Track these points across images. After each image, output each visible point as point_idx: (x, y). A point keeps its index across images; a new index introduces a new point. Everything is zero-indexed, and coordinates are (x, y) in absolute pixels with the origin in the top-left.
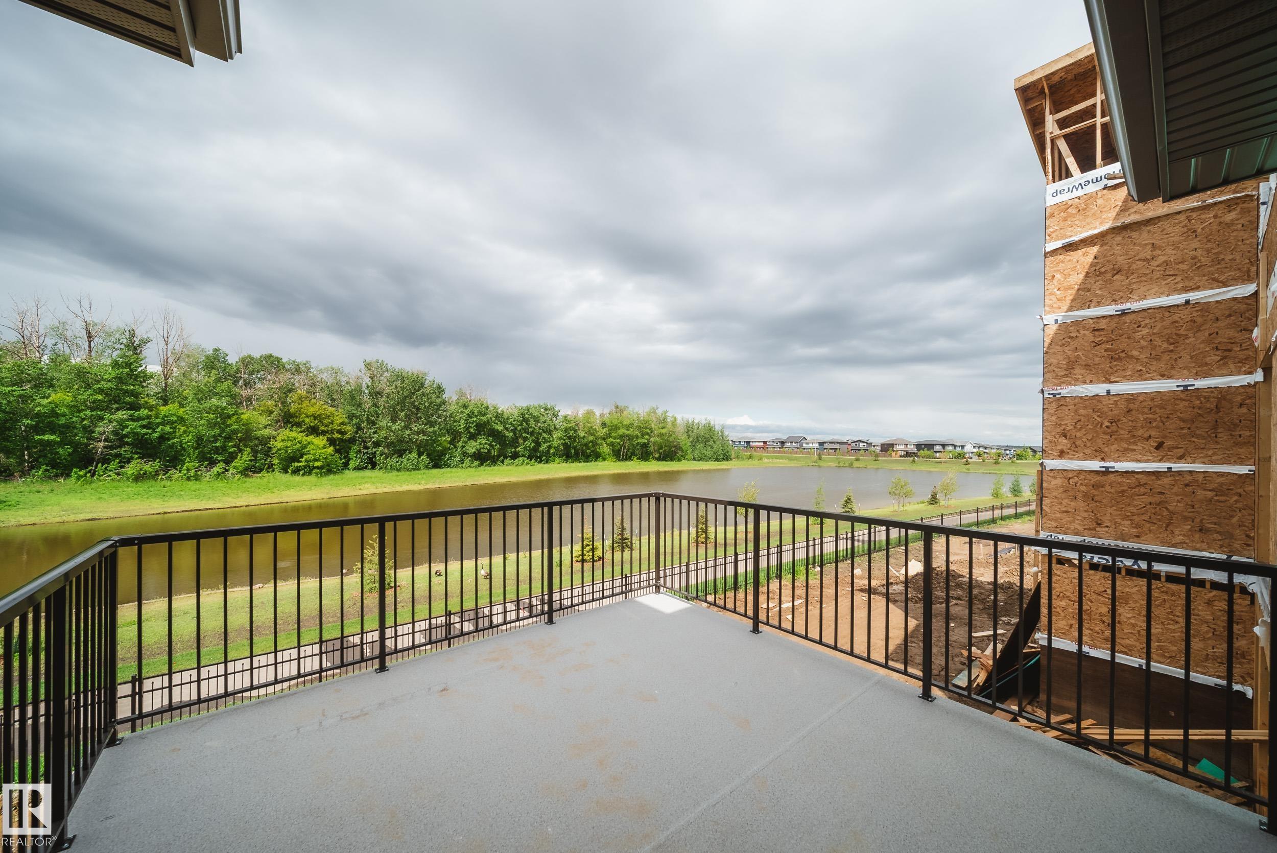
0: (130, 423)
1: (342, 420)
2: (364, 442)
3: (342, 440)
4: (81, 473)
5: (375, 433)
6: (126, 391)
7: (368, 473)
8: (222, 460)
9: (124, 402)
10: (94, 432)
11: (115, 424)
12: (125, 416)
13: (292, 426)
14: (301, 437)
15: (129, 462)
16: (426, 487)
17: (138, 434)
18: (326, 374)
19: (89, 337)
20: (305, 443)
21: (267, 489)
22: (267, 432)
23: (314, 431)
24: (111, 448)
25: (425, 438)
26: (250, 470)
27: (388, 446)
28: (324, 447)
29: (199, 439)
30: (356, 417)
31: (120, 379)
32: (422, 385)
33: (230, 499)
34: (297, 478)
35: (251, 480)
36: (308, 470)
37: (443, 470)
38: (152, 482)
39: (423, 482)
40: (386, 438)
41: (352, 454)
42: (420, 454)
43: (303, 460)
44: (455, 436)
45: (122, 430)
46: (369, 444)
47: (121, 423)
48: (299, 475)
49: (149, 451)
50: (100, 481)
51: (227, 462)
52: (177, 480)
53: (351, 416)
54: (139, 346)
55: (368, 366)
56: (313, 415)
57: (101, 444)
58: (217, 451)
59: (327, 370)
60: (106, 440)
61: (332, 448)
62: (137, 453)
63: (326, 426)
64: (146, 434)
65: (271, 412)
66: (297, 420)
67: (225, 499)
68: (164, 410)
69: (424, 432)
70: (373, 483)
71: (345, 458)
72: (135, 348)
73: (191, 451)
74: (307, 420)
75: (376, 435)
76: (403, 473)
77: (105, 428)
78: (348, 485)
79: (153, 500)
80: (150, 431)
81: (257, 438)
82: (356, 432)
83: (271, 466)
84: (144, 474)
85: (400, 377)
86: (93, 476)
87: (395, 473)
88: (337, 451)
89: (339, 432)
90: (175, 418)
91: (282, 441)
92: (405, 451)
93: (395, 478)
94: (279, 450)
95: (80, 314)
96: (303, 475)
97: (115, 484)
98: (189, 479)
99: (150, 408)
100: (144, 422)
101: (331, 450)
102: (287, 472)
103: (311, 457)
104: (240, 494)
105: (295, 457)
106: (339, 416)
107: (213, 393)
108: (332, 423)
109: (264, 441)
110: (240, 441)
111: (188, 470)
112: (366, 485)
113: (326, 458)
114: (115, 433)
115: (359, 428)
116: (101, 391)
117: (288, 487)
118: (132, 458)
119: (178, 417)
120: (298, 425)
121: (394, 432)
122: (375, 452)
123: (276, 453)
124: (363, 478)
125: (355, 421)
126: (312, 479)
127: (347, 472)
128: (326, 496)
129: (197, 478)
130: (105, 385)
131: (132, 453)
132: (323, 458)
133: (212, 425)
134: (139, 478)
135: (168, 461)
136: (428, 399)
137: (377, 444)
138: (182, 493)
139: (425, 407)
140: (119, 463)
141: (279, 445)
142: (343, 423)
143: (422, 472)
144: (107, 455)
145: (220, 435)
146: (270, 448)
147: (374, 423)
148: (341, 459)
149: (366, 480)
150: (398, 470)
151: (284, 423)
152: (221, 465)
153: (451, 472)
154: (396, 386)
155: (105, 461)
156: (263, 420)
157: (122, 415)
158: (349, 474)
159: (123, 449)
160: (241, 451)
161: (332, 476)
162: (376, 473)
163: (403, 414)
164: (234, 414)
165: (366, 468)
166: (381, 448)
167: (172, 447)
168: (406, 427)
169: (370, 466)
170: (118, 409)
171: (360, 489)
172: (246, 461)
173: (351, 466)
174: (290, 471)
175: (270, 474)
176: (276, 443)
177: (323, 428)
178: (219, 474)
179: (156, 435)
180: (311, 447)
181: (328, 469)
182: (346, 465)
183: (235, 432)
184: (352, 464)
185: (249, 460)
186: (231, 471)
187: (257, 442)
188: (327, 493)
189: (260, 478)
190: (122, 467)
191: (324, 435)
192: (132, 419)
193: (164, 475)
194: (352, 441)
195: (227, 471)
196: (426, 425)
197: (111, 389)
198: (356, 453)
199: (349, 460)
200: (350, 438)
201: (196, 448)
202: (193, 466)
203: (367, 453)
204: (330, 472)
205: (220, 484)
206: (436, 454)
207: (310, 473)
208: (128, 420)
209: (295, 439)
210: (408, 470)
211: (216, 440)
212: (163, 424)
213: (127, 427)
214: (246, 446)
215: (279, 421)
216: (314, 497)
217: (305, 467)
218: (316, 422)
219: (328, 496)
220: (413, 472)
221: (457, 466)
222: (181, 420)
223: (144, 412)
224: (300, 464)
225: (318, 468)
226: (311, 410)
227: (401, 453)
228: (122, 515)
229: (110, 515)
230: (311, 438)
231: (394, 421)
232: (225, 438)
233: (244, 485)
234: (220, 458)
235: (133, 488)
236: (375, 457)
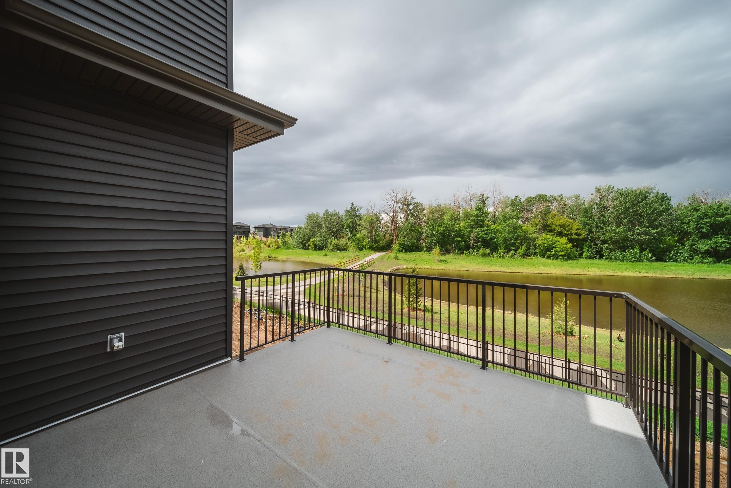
0: (481, 233)
1: (578, 227)
2: (594, 240)
3: (578, 239)
4: (466, 252)
5: (603, 234)
6: (479, 220)
7: (596, 261)
8: (514, 250)
9: (479, 224)
10: (470, 237)
11: (476, 233)
12: (479, 230)
13: (548, 232)
14: (551, 238)
15: (480, 249)
16: (645, 275)
17: (483, 237)
18: (570, 200)
19: (471, 200)
20: (554, 241)
21: (533, 265)
22: (534, 235)
23: (560, 234)
24: (475, 243)
25: (648, 237)
26: (526, 255)
27: (613, 243)
28: (566, 244)
29: (505, 239)
30: (589, 225)
31: (477, 215)
32: (646, 197)
33: (514, 268)
34: (549, 261)
35: (526, 260)
36: (556, 257)
37: (666, 263)
38: (487, 258)
39: (643, 271)
40: (611, 238)
41: (585, 248)
42: (642, 250)
43: (553, 251)
44: (684, 236)
45: (478, 236)
46: (597, 242)
47: (478, 232)
48: (550, 259)
49: (487, 245)
50: (472, 256)
51: (516, 250)
52: (496, 257)
53: (585, 224)
54: (485, 200)
55: (598, 190)
56: (559, 225)
57: (472, 242)
58: (512, 245)
59: (571, 197)
60: (474, 240)
61: (571, 244)
62: (483, 245)
63: (568, 231)
64: (486, 237)
65: (537, 225)
66: (550, 228)
67: (513, 268)
68: (493, 226)
69: (646, 234)
70: (599, 268)
71: (580, 250)
72: (484, 202)
73: (501, 244)
74: (556, 228)
75: (603, 236)
76: (625, 263)
77: (473, 235)
78: (580, 268)
79: (487, 265)
80: (487, 236)
81: (530, 239)
82: (588, 235)
83: (536, 254)
84: (485, 254)
85: (624, 194)
86: (470, 254)
87: (618, 263)
88: (573, 246)
89: (576, 234)
90: (495, 230)
91: (542, 240)
92: (628, 247)
93: (617, 266)
94: (540, 245)
95: (468, 191)
96: (553, 259)
97: (476, 257)
98: (500, 257)
99: (488, 226)
100: (485, 232)
101: (570, 245)
102: (544, 257)
103: (558, 249)
104: (520, 266)
105: (548, 249)
106: (577, 225)
107: (510, 218)
108: (571, 229)
109: (534, 240)
110: (522, 240)
111: (500, 253)
112: (593, 269)
113: (567, 250)
114: (476, 237)
115: (590, 231)
116: (472, 221)
117: (544, 265)
118: (481, 247)
119: (496, 229)
120: (551, 231)
121: (617, 234)
122: (602, 248)
123: (538, 247)
124: (593, 264)
125: (587, 227)
126: (558, 262)
127: (581, 259)
128: (564, 273)
129: (503, 257)
130: (473, 218)
131: (481, 245)
132: (565, 250)
133: (510, 233)
134: (483, 255)
135: (493, 249)
136: (651, 207)
137: (604, 242)
138: (497, 263)
139: (647, 214)
140: (477, 249)
141: (541, 242)
142: (579, 229)
143: (644, 263)
144: (474, 246)
145: (513, 237)
146: (536, 244)
147: (602, 228)
148: (577, 251)
149: (594, 265)
150: (621, 261)
151: (544, 230)
152: (513, 252)
153: (677, 266)
154: (620, 201)
155: (473, 248)
156: (533, 229)
157: (478, 230)
158: (583, 261)
159: (479, 244)
160: (522, 245)
161: (570, 261)
162: (603, 262)
163: (626, 220)
164: (519, 227)
165: (595, 257)
166: (607, 245)
167: (495, 242)
168: (629, 230)
169: (598, 257)
170: (477, 227)
171: (588, 271)
172: (523, 250)
173: (583, 256)
174: (546, 257)
175: (535, 257)
176: (538, 242)
177: (566, 232)
178: (512, 256)
179: (489, 237)
180: (558, 243)
181: (568, 257)
182: (581, 255)
183: (519, 236)
184: (584, 254)
185: (525, 250)
186: (517, 255)
187: (529, 241)
188: (566, 271)
189: (530, 259)
190: (478, 251)
191: (567, 237)
192: (482, 231)
193: (492, 255)
194: (585, 240)
195: (516, 255)
196: (648, 227)
197: (475, 219)
198: (588, 247)
199: (583, 252)
200: (584, 238)
201: (504, 243)
202: (502, 251)
203: (596, 248)
204: (569, 258)
205: (512, 261)
206: (659, 250)
207: (557, 259)
208: (480, 232)
209: (549, 239)
210: (630, 261)
211: (511, 240)
212: (491, 233)
213: (479, 234)
214: (525, 243)
215: (541, 229)
216: (557, 272)
217: (554, 255)
218: (561, 229)
219: (566, 273)
220: (635, 263)
221: (684, 261)
222: (498, 230)
223: (485, 228)
224: (551, 253)
225: (561, 256)
226: (559, 222)
227: (624, 249)
228: (476, 270)
229: (472, 270)
230: (557, 239)
231: (618, 226)
232: (515, 238)
233: (522, 262)
234: (513, 248)
235: (481, 260)
236: (602, 251)
